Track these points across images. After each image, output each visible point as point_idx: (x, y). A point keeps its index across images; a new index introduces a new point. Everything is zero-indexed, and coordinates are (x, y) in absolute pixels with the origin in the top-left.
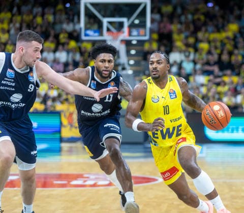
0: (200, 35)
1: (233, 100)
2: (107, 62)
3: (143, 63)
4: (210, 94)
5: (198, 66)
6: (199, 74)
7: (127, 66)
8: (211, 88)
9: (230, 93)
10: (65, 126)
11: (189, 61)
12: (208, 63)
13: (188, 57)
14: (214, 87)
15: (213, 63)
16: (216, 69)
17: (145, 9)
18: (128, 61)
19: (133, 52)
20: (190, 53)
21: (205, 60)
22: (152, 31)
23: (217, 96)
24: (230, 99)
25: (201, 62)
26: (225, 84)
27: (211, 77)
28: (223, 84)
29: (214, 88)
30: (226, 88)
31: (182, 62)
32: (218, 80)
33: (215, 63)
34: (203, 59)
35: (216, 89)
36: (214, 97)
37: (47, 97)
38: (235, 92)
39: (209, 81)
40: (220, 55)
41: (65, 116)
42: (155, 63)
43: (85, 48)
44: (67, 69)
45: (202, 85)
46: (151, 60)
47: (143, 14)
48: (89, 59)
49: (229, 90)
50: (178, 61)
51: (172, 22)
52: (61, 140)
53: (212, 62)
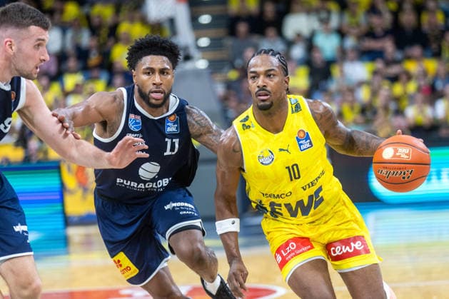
1: (428, 111)
2: (157, 74)
3: (229, 42)
4: (379, 102)
5: (350, 42)
6: (352, 60)
7: (193, 52)
8: (380, 87)
9: (420, 97)
10: (72, 192)
11: (328, 32)
12: (370, 34)
13: (325, 22)
14: (386, 86)
15: (382, 34)
16: (388, 46)
18: (197, 39)
19: (205, 19)
20: (329, 12)
21: (364, 27)
23: (392, 106)
24: (422, 112)
25: (355, 31)
26: (409, 77)
27: (379, 65)
28: (404, 78)
29: (386, 89)
30: (412, 87)
31: (313, 34)
32: (394, 70)
33: (387, 33)
34: (358, 25)
35: (391, 89)
36: (386, 108)
37: (27, 132)
38: (432, 94)
39: (375, 73)
40: (396, 14)
41: (69, 169)
42: (262, 77)
43: (99, 17)
44: (64, 67)
45: (361, 84)
46: (252, 70)
48: (110, 43)
49: (419, 89)
50: (306, 31)
52: (68, 222)
53: (379, 30)
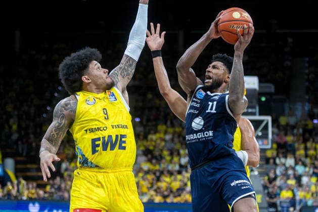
0: (309, 144)
17: (267, 124)
22: (273, 142)
47: (266, 127)
51: (286, 135)
